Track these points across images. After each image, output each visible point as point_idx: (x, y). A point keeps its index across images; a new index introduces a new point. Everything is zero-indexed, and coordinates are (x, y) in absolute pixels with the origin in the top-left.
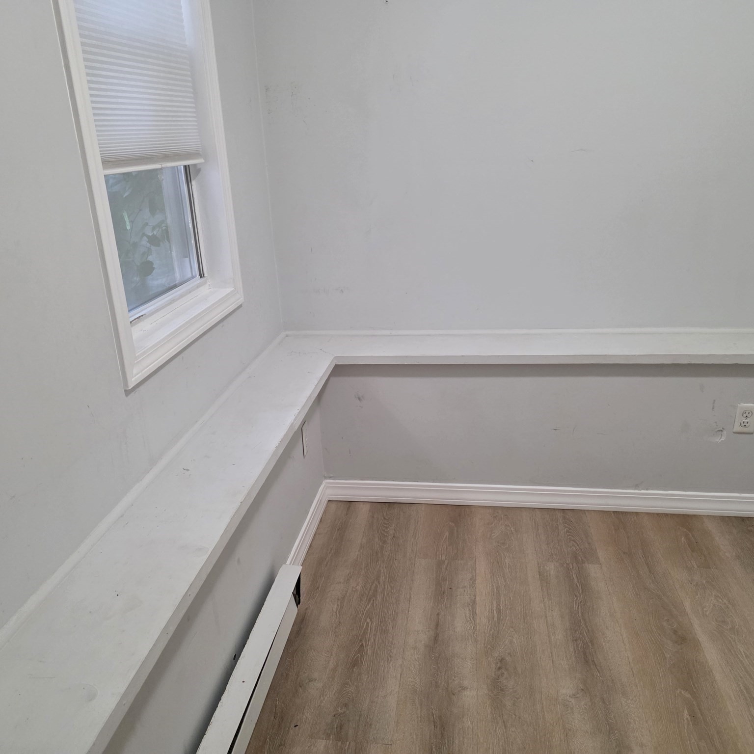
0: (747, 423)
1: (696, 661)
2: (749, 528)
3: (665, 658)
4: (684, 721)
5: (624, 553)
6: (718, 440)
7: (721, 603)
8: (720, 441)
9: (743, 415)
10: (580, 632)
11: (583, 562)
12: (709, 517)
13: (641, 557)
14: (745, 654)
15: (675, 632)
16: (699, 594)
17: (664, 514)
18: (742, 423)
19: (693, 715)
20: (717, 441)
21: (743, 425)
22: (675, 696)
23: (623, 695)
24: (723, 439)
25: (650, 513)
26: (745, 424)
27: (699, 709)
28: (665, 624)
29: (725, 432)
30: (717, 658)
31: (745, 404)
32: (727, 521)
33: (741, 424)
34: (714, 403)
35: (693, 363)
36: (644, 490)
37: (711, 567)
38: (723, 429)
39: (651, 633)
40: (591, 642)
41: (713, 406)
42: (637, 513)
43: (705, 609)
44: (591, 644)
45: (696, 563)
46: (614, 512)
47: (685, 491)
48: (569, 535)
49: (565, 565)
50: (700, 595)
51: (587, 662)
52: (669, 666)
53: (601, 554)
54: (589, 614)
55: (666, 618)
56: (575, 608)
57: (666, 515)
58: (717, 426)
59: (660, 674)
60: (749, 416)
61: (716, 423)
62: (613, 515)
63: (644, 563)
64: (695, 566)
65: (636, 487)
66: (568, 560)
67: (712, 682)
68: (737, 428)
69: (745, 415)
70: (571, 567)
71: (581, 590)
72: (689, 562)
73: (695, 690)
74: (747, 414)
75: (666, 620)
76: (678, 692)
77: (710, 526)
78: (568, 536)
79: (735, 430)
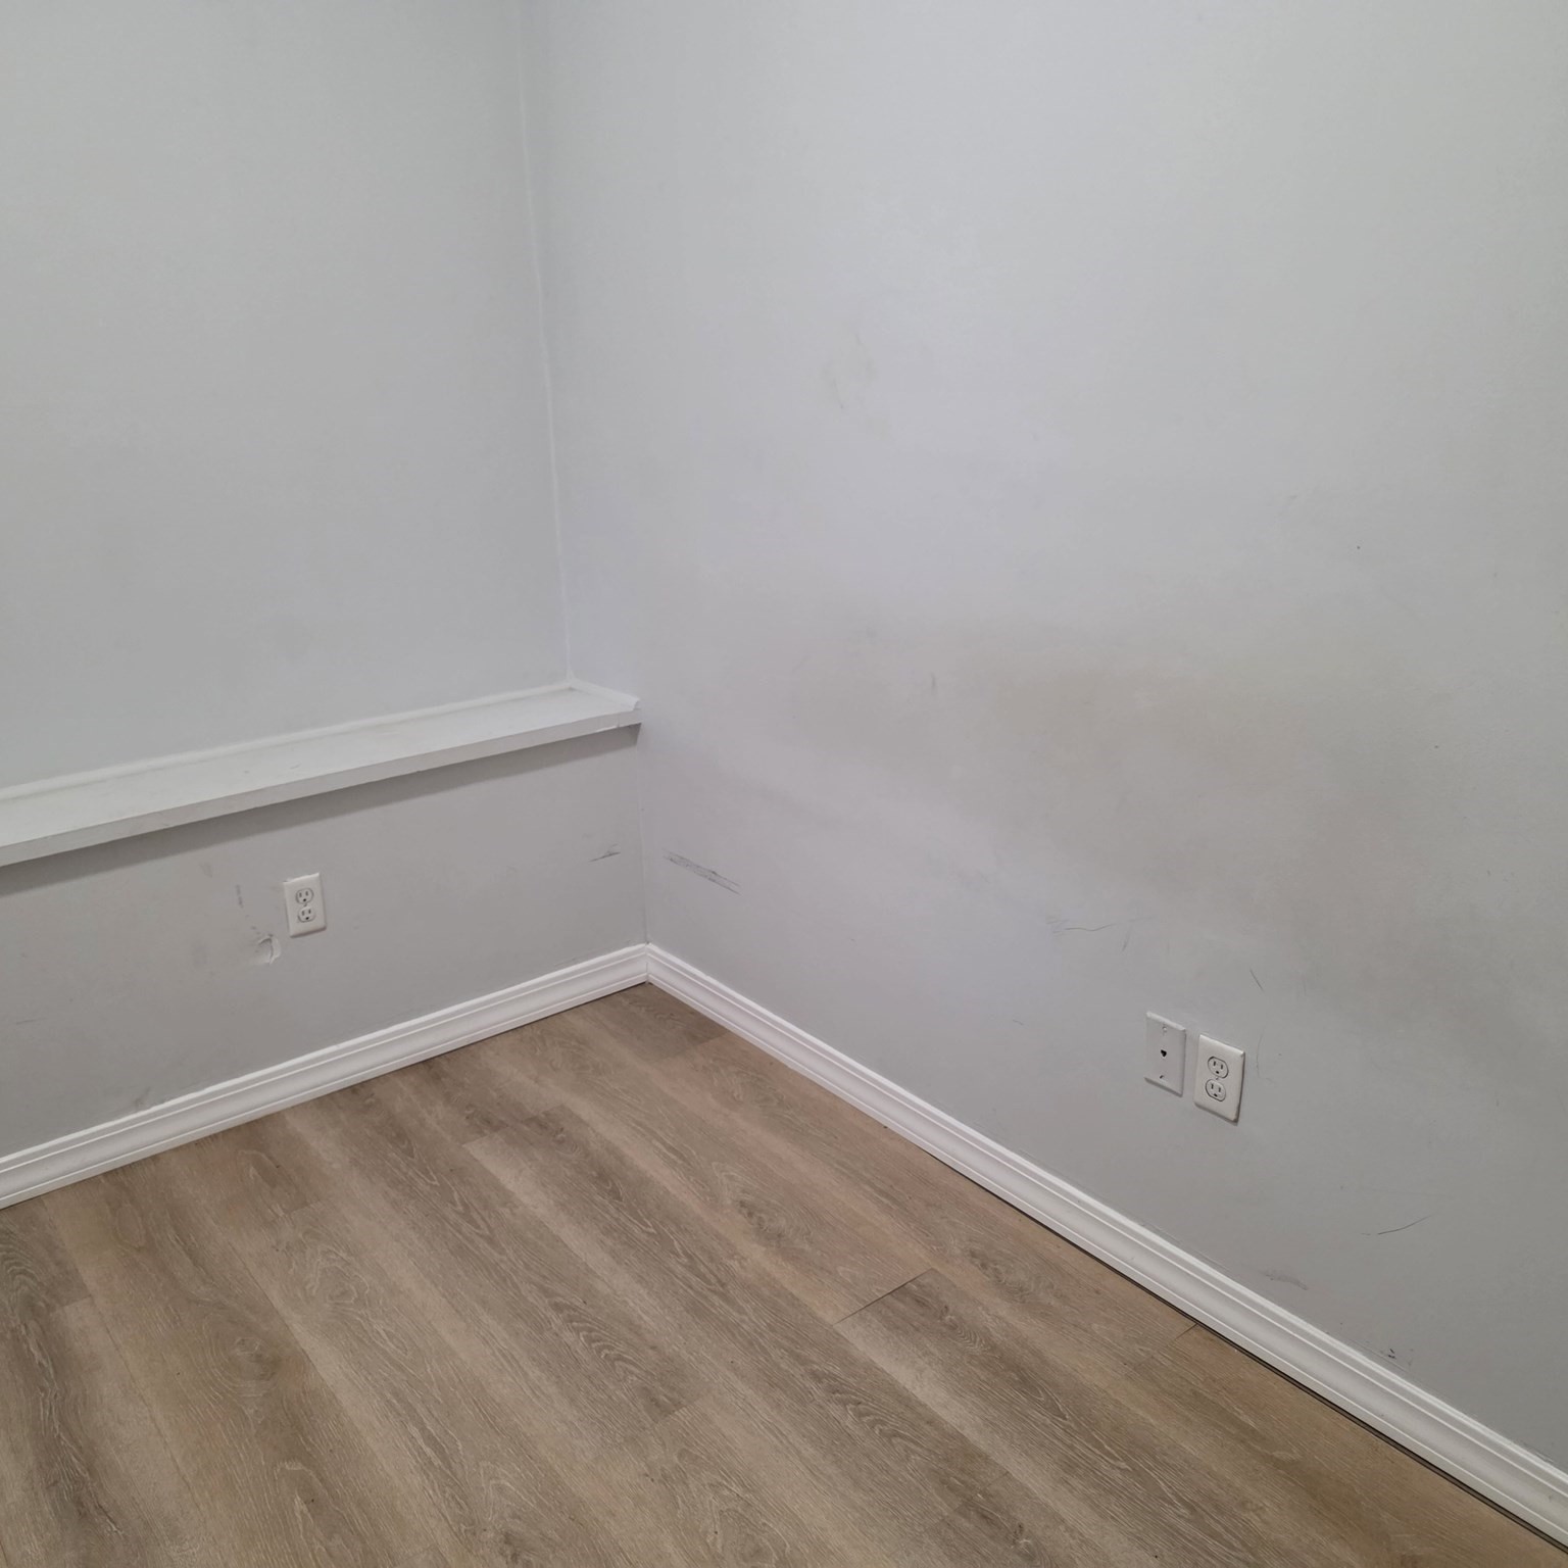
0: (310, 912)
1: (304, 1393)
2: (368, 1101)
3: (247, 1418)
4: (296, 1518)
5: (139, 1250)
6: (267, 959)
7: (334, 1260)
8: (273, 959)
9: (298, 901)
10: (62, 1460)
11: (50, 1308)
12: (296, 1109)
13: (175, 1243)
14: (387, 1333)
15: (259, 1358)
16: (294, 1264)
17: (210, 1136)
18: (301, 914)
19: (312, 1501)
20: (268, 961)
21: (303, 918)
22: (275, 1480)
23: (172, 1541)
24: (275, 956)
25: (181, 1147)
26: (307, 915)
27: (322, 1480)
28: (238, 1352)
29: (276, 941)
30: (340, 1367)
31: (297, 879)
32: (326, 1103)
33: (299, 917)
34: (239, 892)
35: (172, 826)
36: (156, 1104)
37: (308, 1201)
38: (271, 936)
39: (214, 1386)
40: (88, 1470)
41: (240, 898)
42: (155, 1158)
43: (307, 1287)
44: (90, 1474)
45: (281, 1206)
46: (105, 1174)
47: (237, 1077)
48: (11, 1265)
49: (9, 1336)
50: (297, 1263)
51: (83, 1515)
52: (255, 1431)
53: (89, 1275)
54: (76, 1413)
55: (239, 1339)
56: (44, 1414)
57: (214, 1137)
58: (258, 933)
59: (241, 1455)
60: (308, 898)
61: (254, 928)
62: (103, 1181)
63: (183, 1252)
64: (281, 1214)
65: (138, 1104)
66: (15, 1321)
67: (337, 1416)
68: (296, 927)
69: (301, 900)
70: (24, 1332)
71: (51, 1371)
72: (270, 1211)
73: (309, 1449)
74: (304, 897)
75: (239, 1343)
76: (278, 1470)
77: (298, 1126)
78: (7, 1268)
79: (292, 933)
